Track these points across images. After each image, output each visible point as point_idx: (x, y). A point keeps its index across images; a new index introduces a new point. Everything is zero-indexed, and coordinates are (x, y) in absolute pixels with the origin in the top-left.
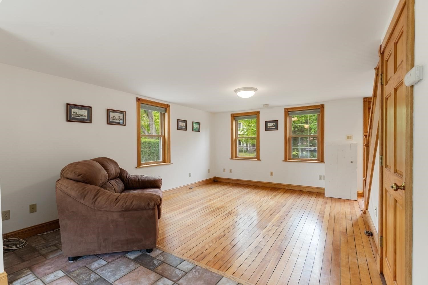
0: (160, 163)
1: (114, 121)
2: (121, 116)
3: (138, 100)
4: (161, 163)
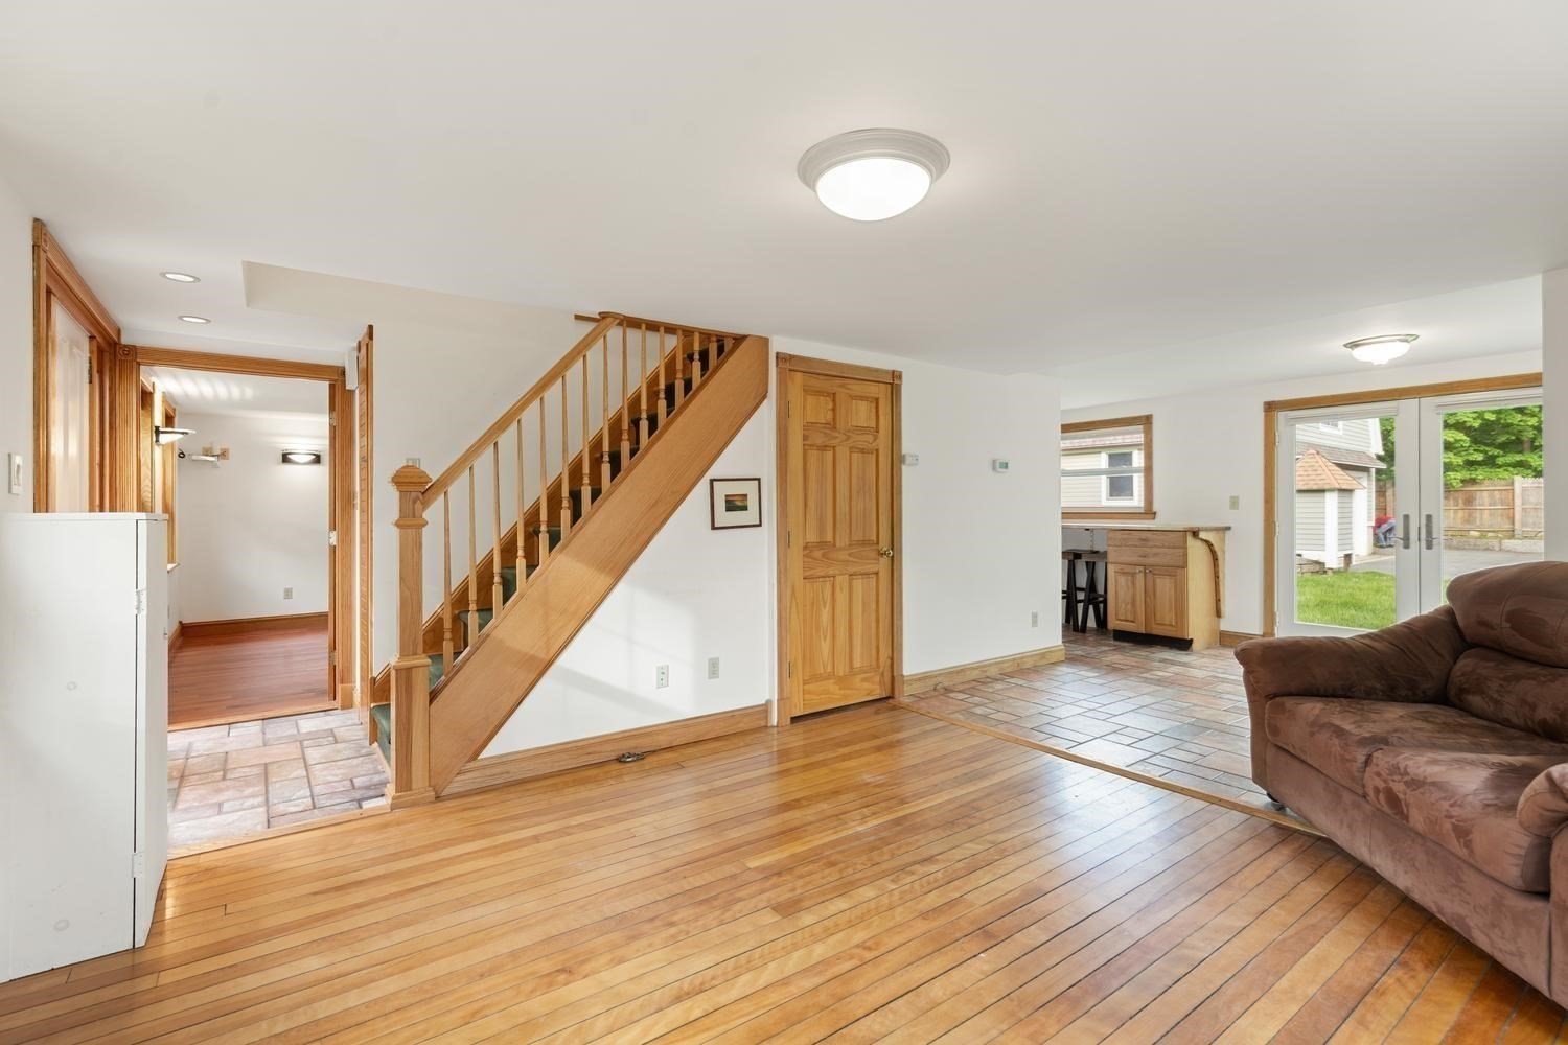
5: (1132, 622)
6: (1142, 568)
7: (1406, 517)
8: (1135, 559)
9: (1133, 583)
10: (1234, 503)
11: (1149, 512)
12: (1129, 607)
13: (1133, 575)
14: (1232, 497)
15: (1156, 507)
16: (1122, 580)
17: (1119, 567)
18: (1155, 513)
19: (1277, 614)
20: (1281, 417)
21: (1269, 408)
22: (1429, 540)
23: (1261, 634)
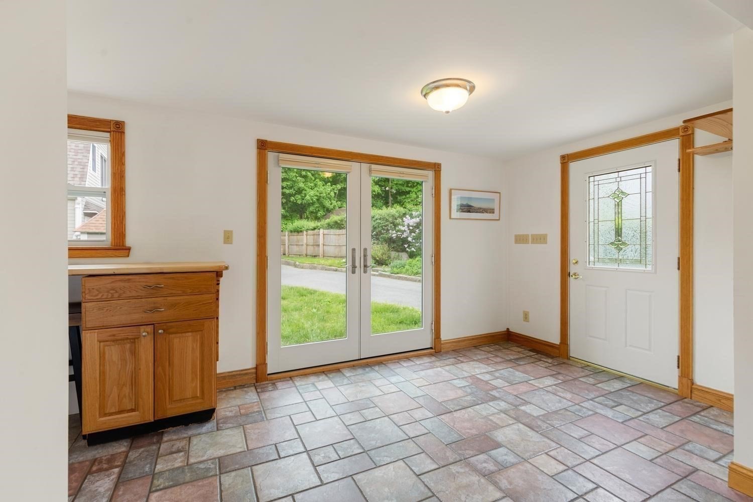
5: (132, 410)
6: (150, 329)
7: (354, 250)
8: (137, 317)
9: (134, 353)
10: (228, 237)
11: (119, 247)
12: (127, 390)
13: (134, 340)
14: (225, 232)
15: (129, 242)
16: (114, 353)
17: (105, 334)
18: (129, 249)
19: (268, 343)
20: (271, 156)
21: (263, 146)
22: (365, 266)
23: (254, 366)
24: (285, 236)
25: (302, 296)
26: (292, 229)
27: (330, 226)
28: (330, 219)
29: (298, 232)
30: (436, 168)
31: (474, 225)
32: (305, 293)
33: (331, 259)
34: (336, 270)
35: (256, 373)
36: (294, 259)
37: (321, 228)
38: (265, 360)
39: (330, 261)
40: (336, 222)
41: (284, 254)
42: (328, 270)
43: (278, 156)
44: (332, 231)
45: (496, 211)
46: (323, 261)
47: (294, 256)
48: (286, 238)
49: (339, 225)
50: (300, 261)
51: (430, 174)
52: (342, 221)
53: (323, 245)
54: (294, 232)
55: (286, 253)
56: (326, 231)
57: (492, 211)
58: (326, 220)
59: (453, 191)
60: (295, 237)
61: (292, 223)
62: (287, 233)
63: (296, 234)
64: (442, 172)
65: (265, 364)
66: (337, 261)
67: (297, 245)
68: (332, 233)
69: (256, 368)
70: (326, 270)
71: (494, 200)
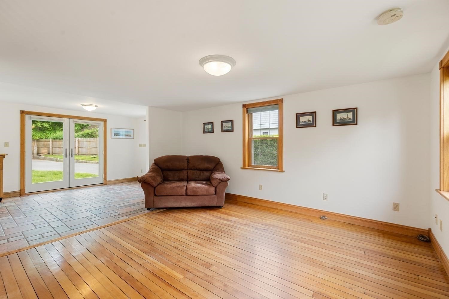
0: (273, 169)
1: (226, 129)
2: (230, 124)
3: (244, 106)
4: (275, 169)
7: (66, 149)
10: (6, 145)
19: (26, 182)
20: (27, 117)
21: (23, 113)
22: (72, 155)
23: (19, 190)
24: (49, 141)
25: (56, 175)
26: (55, 138)
27: (84, 136)
28: (84, 132)
29: (60, 139)
30: (105, 121)
31: (122, 140)
32: (57, 173)
33: (84, 156)
34: (86, 162)
35: (20, 192)
36: (55, 156)
37: (77, 137)
38: (24, 188)
39: (83, 157)
40: (88, 134)
41: (49, 154)
42: (81, 162)
43: (30, 116)
44: (85, 139)
45: (132, 136)
46: (78, 157)
47: (57, 155)
48: (50, 143)
49: (90, 136)
50: (60, 157)
51: (102, 123)
52: (92, 133)
53: (79, 147)
54: (57, 139)
55: (50, 153)
56: (80, 139)
57: (130, 136)
58: (81, 132)
59: (112, 129)
60: (57, 143)
61: (55, 134)
62: (51, 140)
63: (58, 140)
64: (107, 122)
65: (24, 189)
66: (87, 157)
67: (59, 147)
68: (85, 141)
69: (20, 191)
70: (79, 162)
71: (131, 132)
